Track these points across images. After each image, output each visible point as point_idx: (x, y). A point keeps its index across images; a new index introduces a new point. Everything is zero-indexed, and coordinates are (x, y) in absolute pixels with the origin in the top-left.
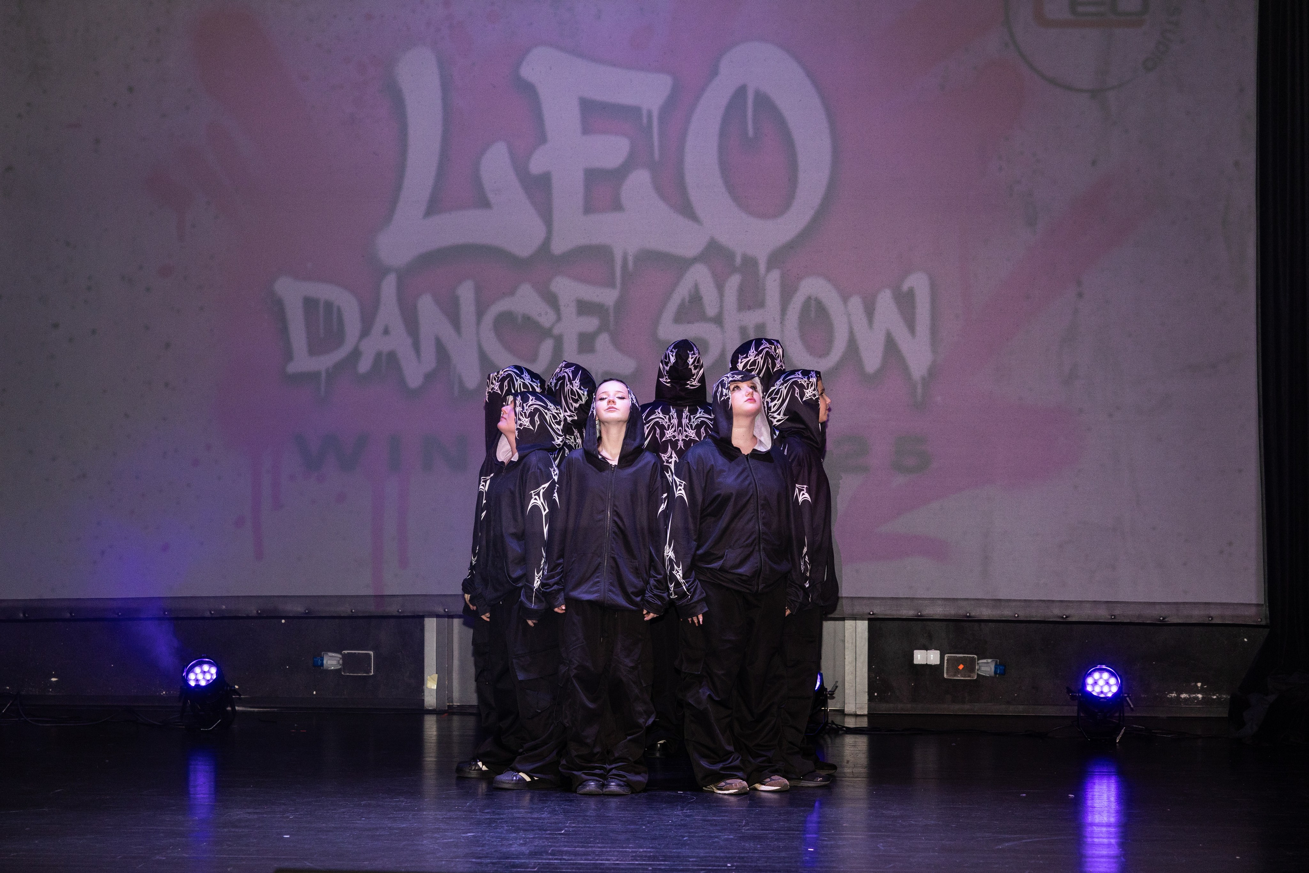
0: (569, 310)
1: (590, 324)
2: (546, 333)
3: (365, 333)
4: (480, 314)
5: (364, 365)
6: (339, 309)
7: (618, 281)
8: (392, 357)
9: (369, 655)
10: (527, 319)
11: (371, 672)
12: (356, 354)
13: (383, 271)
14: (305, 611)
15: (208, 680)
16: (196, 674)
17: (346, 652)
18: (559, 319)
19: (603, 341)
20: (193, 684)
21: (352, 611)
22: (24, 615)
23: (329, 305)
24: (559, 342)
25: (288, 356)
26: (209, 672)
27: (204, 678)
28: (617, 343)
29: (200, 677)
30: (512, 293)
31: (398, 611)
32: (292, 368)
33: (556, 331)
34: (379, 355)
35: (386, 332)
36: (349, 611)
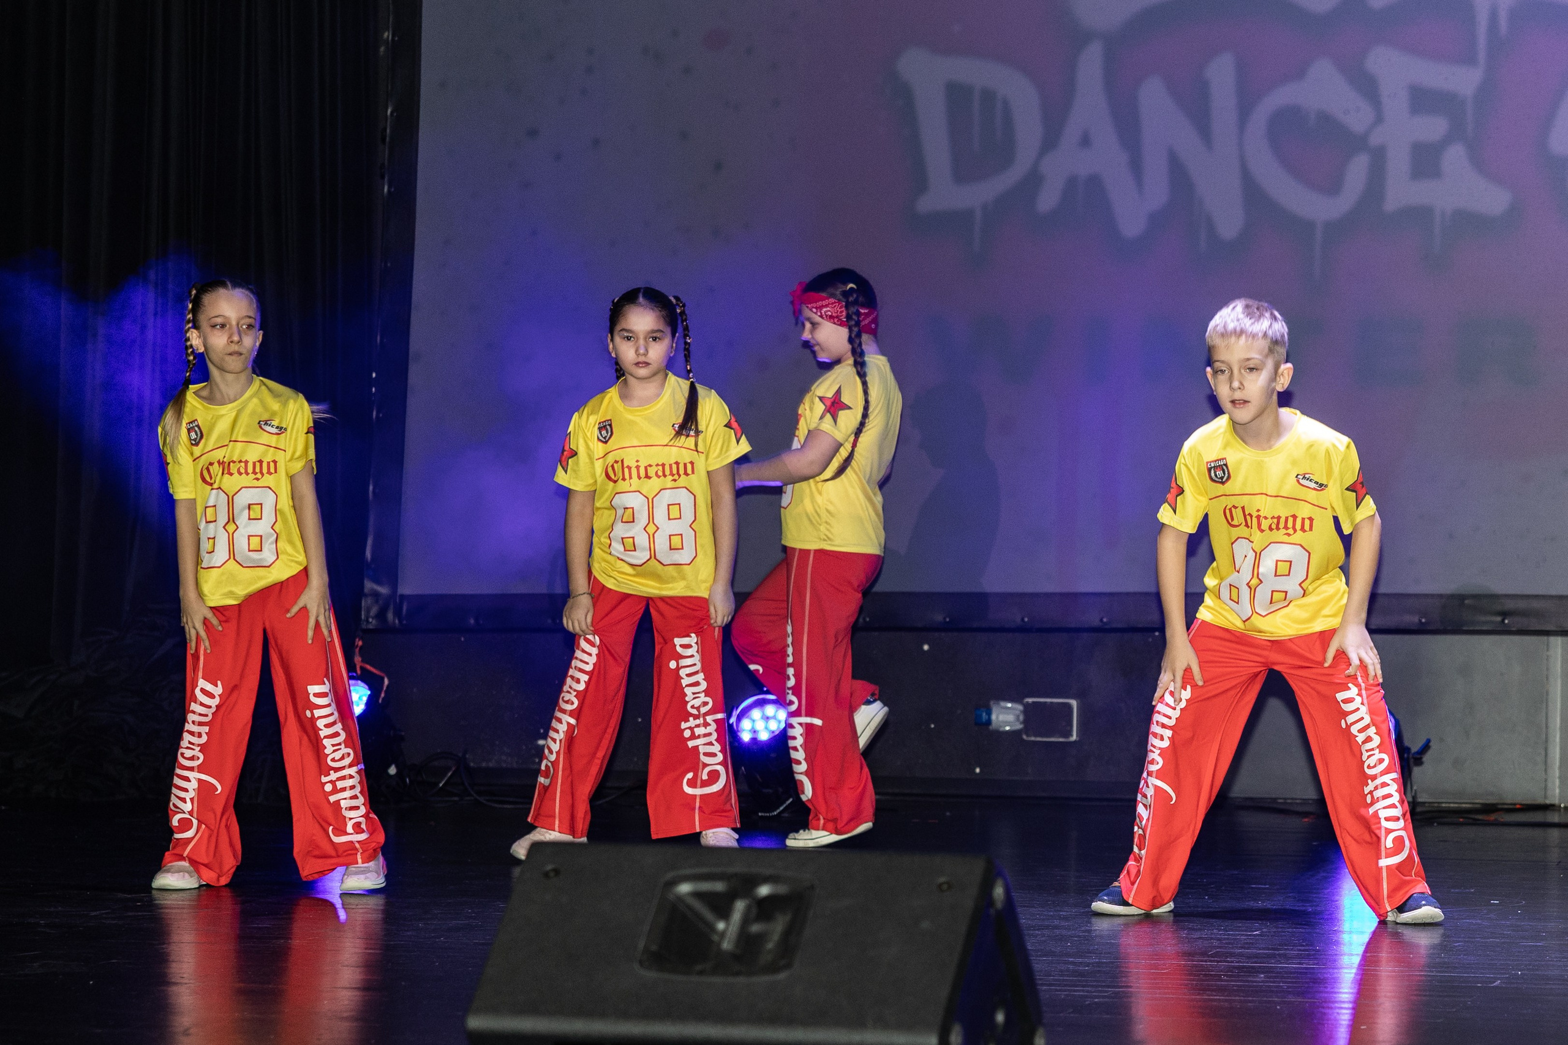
0: (1395, 103)
1: (1433, 128)
2: (1356, 143)
3: (1050, 142)
4: (1244, 111)
5: (1048, 200)
6: (1006, 103)
7: (1482, 56)
8: (1095, 182)
9: (1069, 707)
10: (1326, 120)
11: (1072, 735)
12: (1033, 181)
13: (1080, 38)
14: (945, 618)
15: (773, 732)
16: (754, 721)
17: (1030, 700)
18: (1379, 119)
19: (1455, 157)
20: (746, 737)
21: (1023, 620)
22: (476, 620)
23: (988, 96)
24: (1379, 157)
25: (921, 184)
26: (774, 717)
27: (766, 728)
28: (1478, 162)
29: (760, 725)
30: (1299, 73)
31: (1101, 620)
32: (926, 204)
33: (1375, 140)
34: (1072, 182)
35: (1085, 141)
36: (1018, 620)
